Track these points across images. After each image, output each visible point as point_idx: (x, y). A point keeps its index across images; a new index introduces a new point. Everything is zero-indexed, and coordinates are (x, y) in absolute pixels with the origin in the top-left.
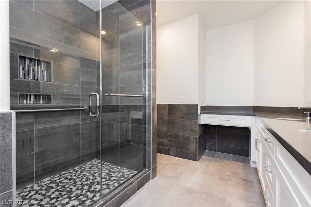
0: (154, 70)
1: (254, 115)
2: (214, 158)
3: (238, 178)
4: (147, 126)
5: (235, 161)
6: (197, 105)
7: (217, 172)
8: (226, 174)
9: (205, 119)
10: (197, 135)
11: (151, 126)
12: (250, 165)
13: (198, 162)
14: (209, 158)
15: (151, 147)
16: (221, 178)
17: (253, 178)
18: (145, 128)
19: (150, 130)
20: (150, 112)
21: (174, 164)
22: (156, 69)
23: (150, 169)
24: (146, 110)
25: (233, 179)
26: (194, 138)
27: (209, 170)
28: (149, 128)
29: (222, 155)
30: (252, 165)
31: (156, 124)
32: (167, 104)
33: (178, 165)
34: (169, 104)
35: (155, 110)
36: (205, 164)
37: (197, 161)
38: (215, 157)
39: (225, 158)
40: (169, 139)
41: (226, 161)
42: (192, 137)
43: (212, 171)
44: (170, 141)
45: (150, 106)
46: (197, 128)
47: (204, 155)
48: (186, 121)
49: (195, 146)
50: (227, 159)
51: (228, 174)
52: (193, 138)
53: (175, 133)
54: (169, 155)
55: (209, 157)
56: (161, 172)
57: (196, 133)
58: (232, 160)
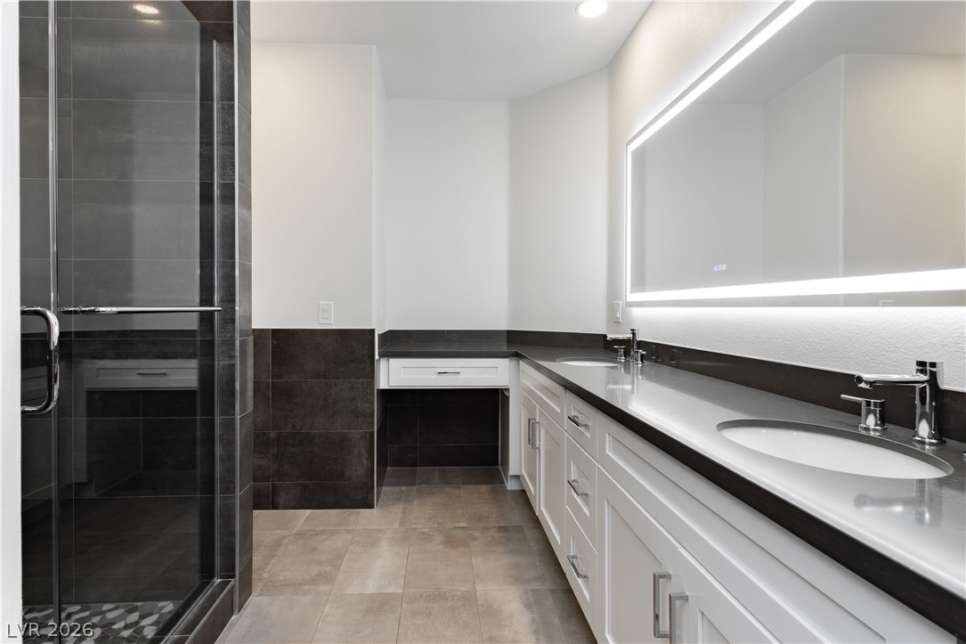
0: (244, 212)
1: (517, 356)
2: (415, 488)
3: (487, 529)
4: (218, 419)
5: (468, 484)
6: (372, 331)
7: (436, 526)
8: (457, 525)
9: (396, 374)
10: (373, 425)
11: (238, 417)
12: (506, 487)
13: (374, 511)
14: (402, 492)
15: (238, 494)
16: (450, 542)
17: (516, 517)
18: (210, 427)
19: (234, 430)
20: (233, 366)
21: (301, 534)
22: (249, 208)
23: (233, 576)
24: (213, 360)
25: (477, 534)
26: (362, 438)
27: (414, 526)
28: (229, 426)
29: (435, 472)
30: (511, 485)
31: (250, 408)
32: (268, 330)
33: (317, 534)
34: (273, 330)
35: (248, 358)
36: (397, 510)
37: (372, 507)
38: (418, 484)
39: (446, 481)
40: (274, 450)
41: (448, 489)
42: (355, 434)
43: (421, 526)
44: (277, 457)
45: (234, 345)
46: (373, 404)
47: (386, 485)
48: (335, 386)
49: (365, 462)
50: (450, 483)
51: (462, 525)
52: (359, 436)
53: (298, 428)
54: (275, 507)
55: (403, 488)
56: (265, 575)
57: (369, 420)
58: (464, 483)
